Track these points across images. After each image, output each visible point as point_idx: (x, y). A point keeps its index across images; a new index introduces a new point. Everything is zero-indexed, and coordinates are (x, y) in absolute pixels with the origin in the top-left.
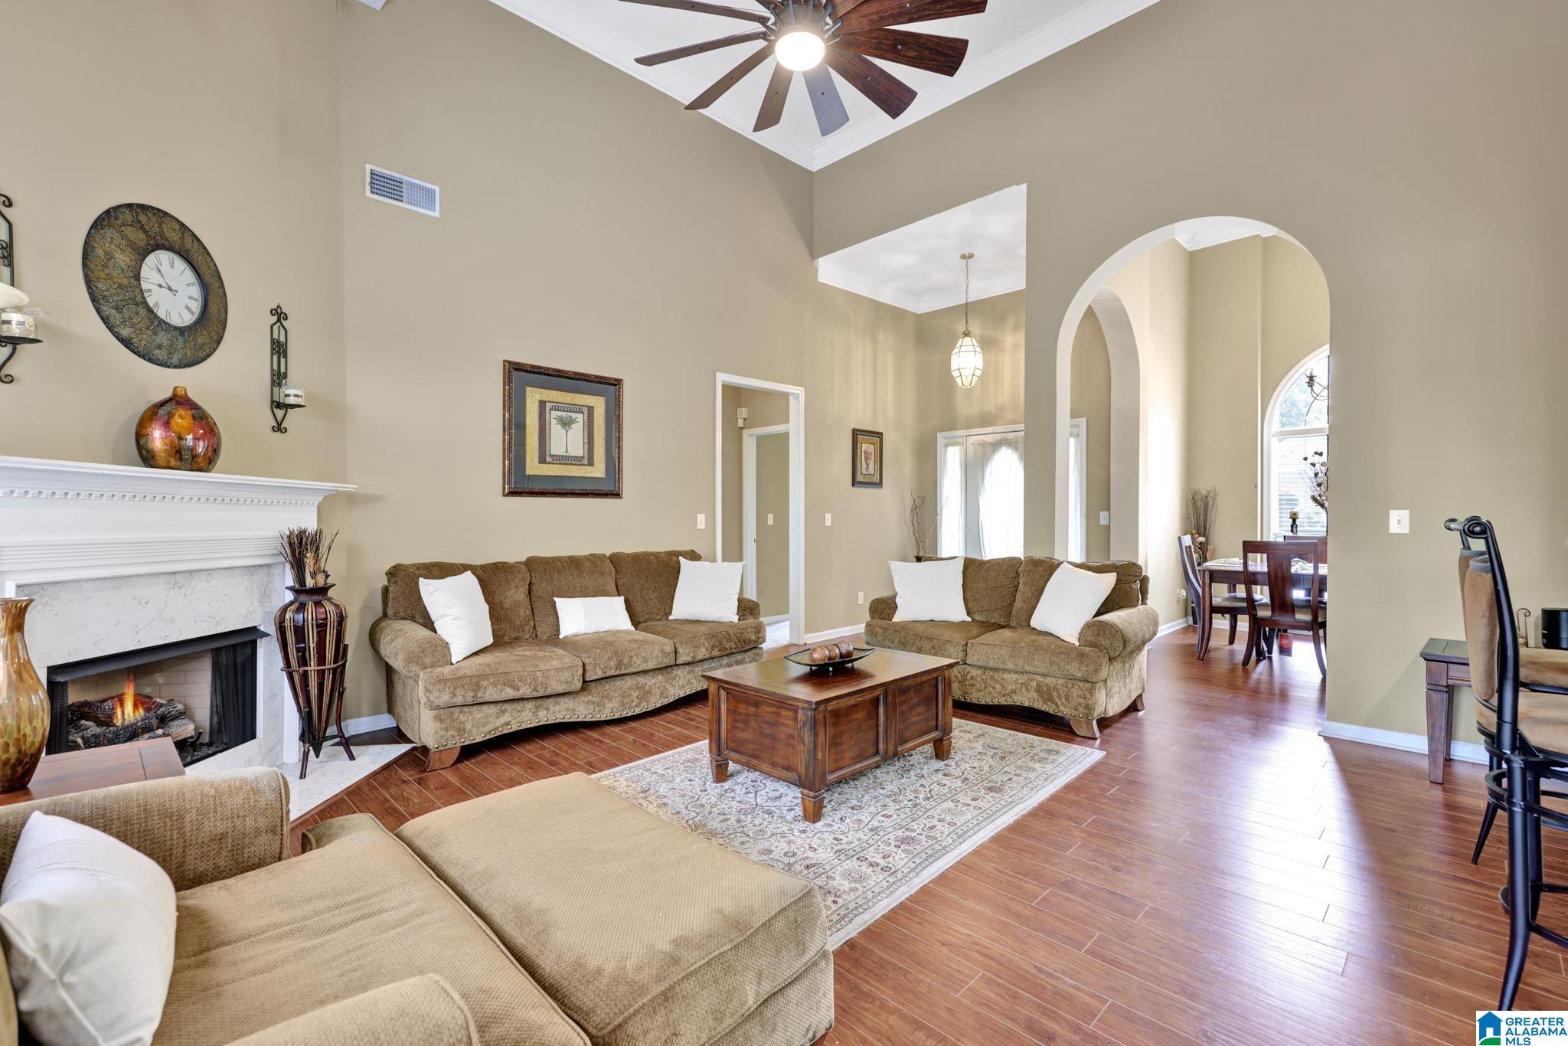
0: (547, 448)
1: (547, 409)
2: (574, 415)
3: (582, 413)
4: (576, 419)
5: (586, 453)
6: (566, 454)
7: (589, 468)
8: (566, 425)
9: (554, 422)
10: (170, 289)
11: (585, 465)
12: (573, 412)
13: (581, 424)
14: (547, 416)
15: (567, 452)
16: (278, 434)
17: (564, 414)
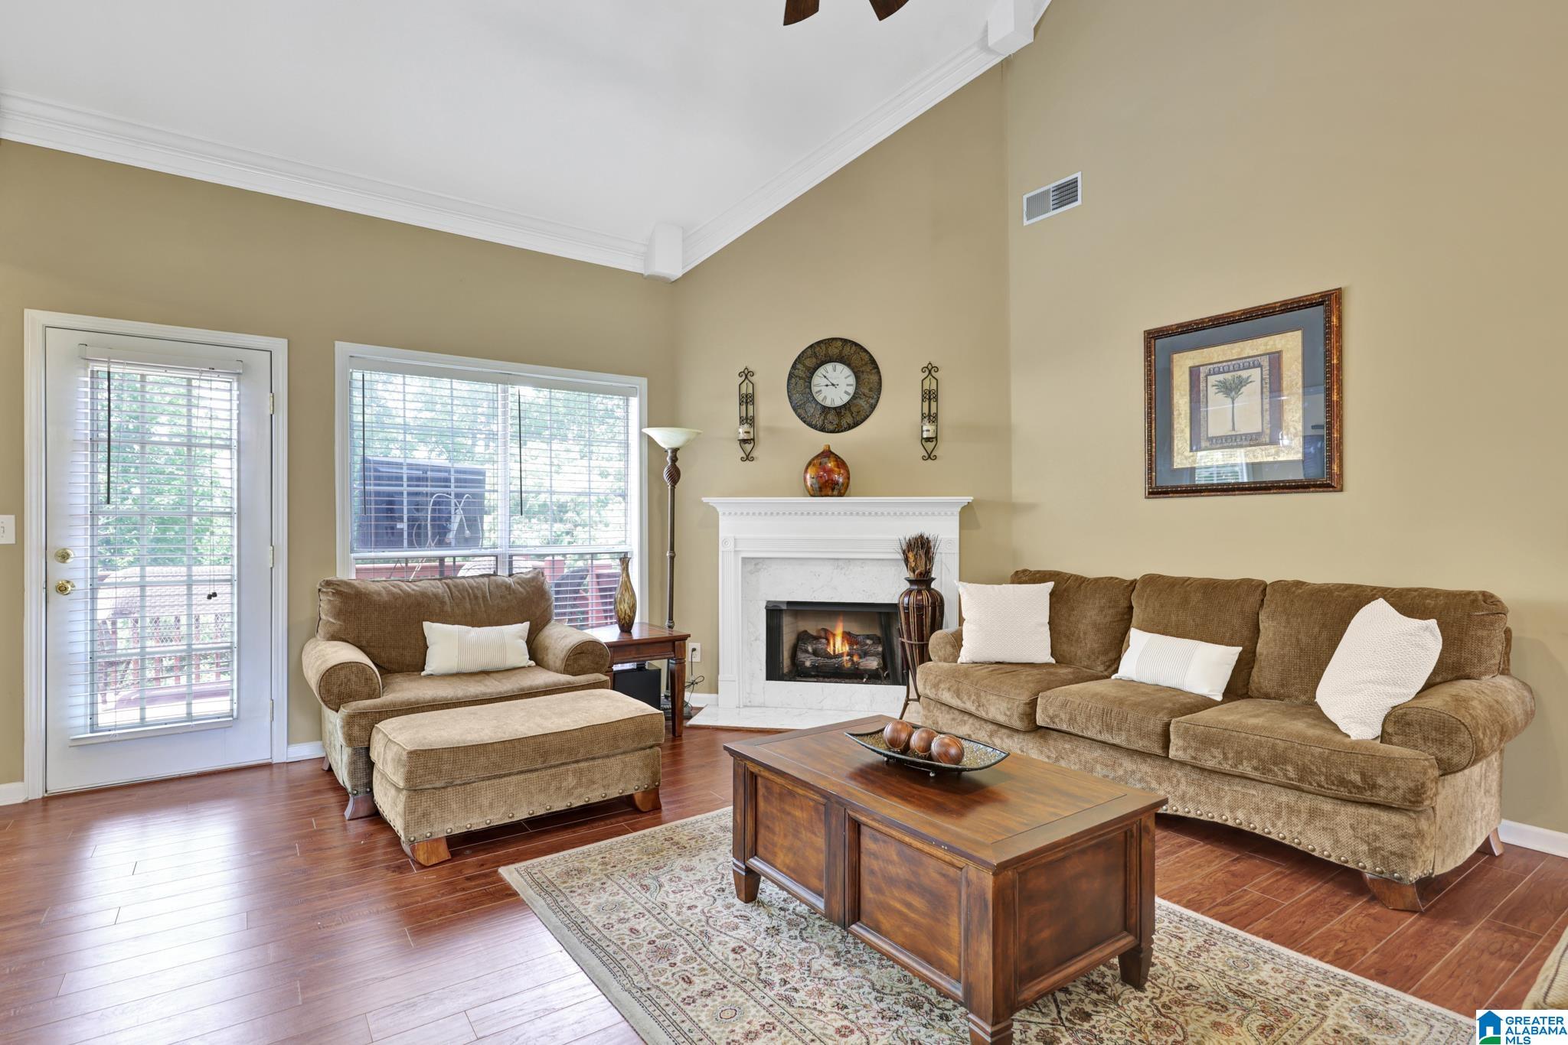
0: (1202, 429)
1: (1202, 375)
2: (1244, 374)
3: (1260, 366)
4: (1248, 378)
5: (1267, 426)
6: (1234, 433)
7: (1272, 449)
8: (1231, 390)
9: (1212, 390)
10: (833, 385)
11: (1266, 444)
12: (1244, 369)
13: (1255, 386)
14: (1202, 385)
15: (1234, 429)
16: (929, 461)
17: (1228, 376)
